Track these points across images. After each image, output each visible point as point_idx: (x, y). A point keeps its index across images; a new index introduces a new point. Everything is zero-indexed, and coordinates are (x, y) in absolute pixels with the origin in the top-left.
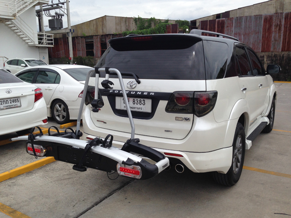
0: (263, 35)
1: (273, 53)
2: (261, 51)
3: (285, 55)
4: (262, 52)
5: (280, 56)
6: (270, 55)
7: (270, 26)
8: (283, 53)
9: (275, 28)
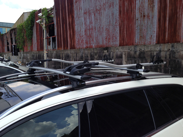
1: (138, 49)
2: (118, 43)
4: (120, 45)
6: (132, 53)
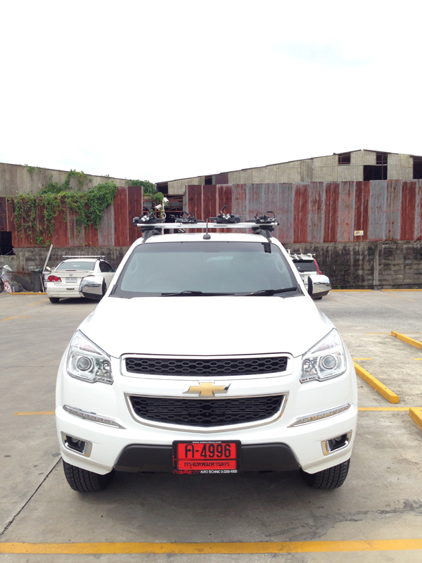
0: (295, 215)
1: (313, 245)
3: (330, 248)
4: (295, 242)
5: (323, 250)
6: (308, 248)
7: (305, 202)
8: (327, 245)
9: (312, 206)
